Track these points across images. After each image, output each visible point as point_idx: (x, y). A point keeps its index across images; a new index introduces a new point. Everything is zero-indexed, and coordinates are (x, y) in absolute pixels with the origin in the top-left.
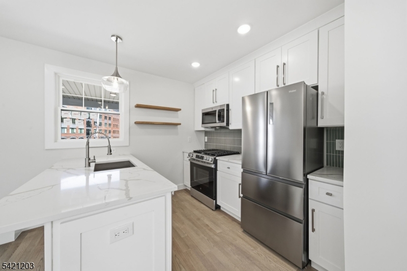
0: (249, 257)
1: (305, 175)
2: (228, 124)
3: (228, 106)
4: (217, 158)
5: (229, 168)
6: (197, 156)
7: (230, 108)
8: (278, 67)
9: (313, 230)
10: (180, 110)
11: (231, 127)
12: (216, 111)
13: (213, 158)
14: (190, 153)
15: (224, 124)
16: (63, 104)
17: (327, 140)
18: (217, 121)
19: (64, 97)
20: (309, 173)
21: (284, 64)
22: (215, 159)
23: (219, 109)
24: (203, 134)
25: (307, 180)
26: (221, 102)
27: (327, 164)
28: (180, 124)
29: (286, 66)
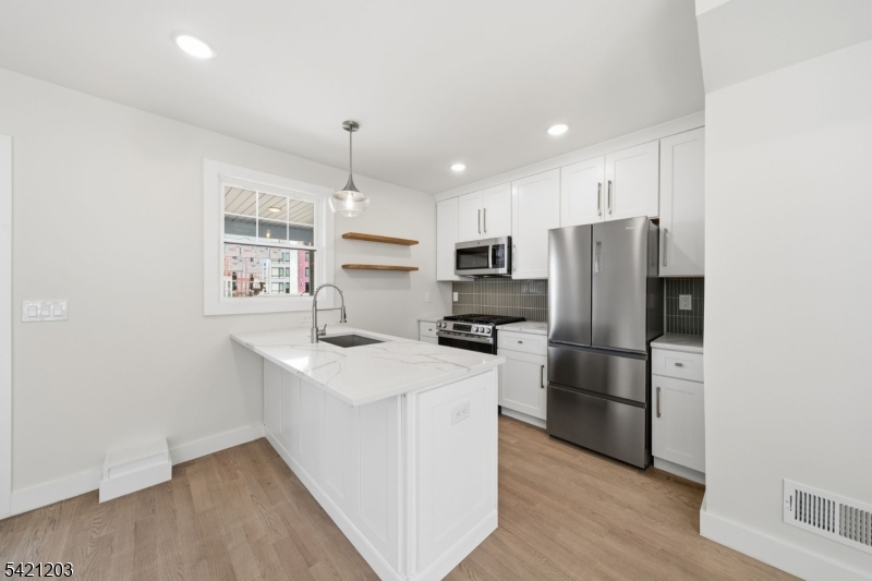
0: (571, 466)
1: (648, 343)
2: (510, 270)
3: (510, 239)
4: (497, 327)
5: (520, 342)
6: (455, 327)
7: (514, 242)
8: (600, 185)
9: (659, 415)
10: (417, 243)
11: (515, 276)
12: (487, 247)
13: (491, 327)
14: (440, 322)
15: (503, 271)
16: (226, 232)
17: (667, 295)
18: (491, 265)
19: (227, 219)
20: (652, 340)
21: (610, 182)
22: (494, 328)
23: (494, 244)
24: (450, 288)
25: (649, 349)
26: (495, 232)
27: (668, 331)
28: (417, 269)
29: (613, 185)
